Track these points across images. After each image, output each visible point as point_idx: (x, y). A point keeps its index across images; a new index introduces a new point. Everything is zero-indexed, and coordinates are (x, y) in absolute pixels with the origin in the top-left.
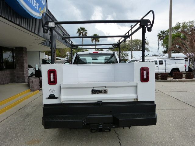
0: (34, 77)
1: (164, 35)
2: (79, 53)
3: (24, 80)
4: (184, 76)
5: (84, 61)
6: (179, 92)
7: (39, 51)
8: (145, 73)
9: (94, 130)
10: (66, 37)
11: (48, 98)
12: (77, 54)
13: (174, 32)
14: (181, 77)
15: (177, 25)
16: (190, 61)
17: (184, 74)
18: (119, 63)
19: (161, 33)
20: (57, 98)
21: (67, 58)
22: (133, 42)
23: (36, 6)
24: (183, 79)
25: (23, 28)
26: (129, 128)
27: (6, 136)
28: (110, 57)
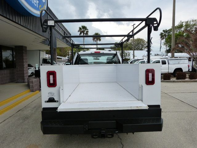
0: (34, 76)
1: (167, 34)
3: (24, 79)
4: (187, 76)
5: (86, 61)
6: (183, 94)
7: (40, 50)
8: (150, 75)
9: (96, 135)
10: (67, 36)
12: (78, 53)
13: (177, 31)
14: (185, 78)
15: (179, 24)
16: (193, 60)
17: (187, 74)
18: (122, 63)
19: (163, 32)
20: (57, 101)
21: (68, 58)
22: (135, 42)
23: (36, 4)
24: (187, 79)
25: (23, 26)
26: (133, 134)
27: (4, 140)
28: (112, 57)
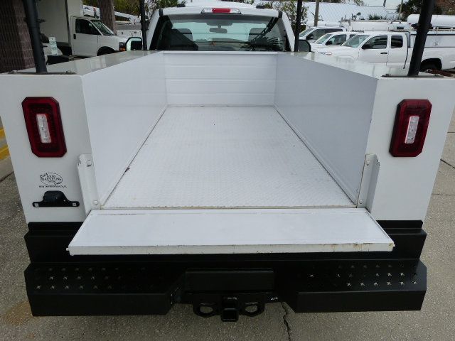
2: (167, 11)
8: (413, 121)
11: (42, 204)
12: (161, 13)
20: (74, 204)
28: (263, 26)
